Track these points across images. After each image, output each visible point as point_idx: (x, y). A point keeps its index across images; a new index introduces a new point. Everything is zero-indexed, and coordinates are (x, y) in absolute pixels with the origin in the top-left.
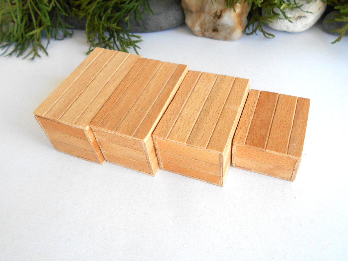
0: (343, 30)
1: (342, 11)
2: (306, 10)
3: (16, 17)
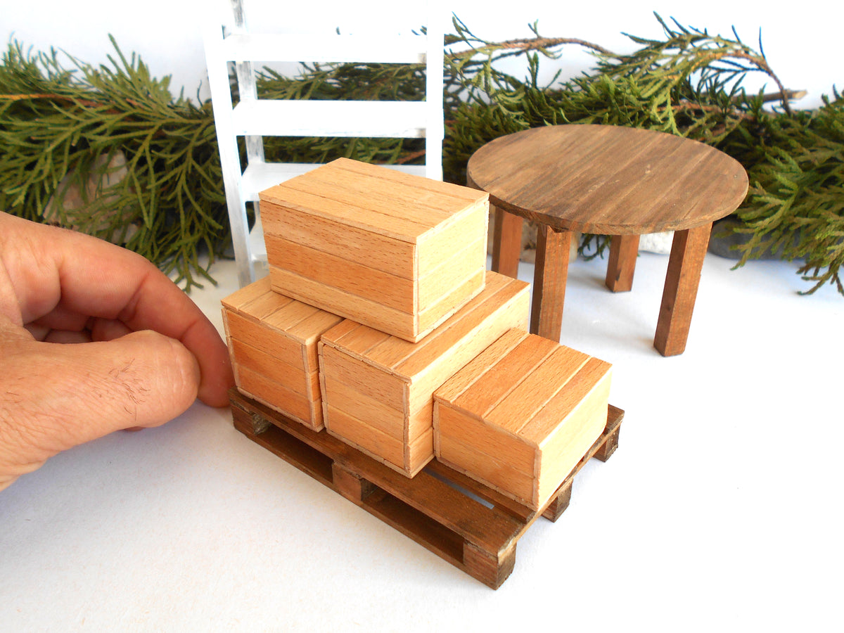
0: (747, 247)
3: (148, 212)
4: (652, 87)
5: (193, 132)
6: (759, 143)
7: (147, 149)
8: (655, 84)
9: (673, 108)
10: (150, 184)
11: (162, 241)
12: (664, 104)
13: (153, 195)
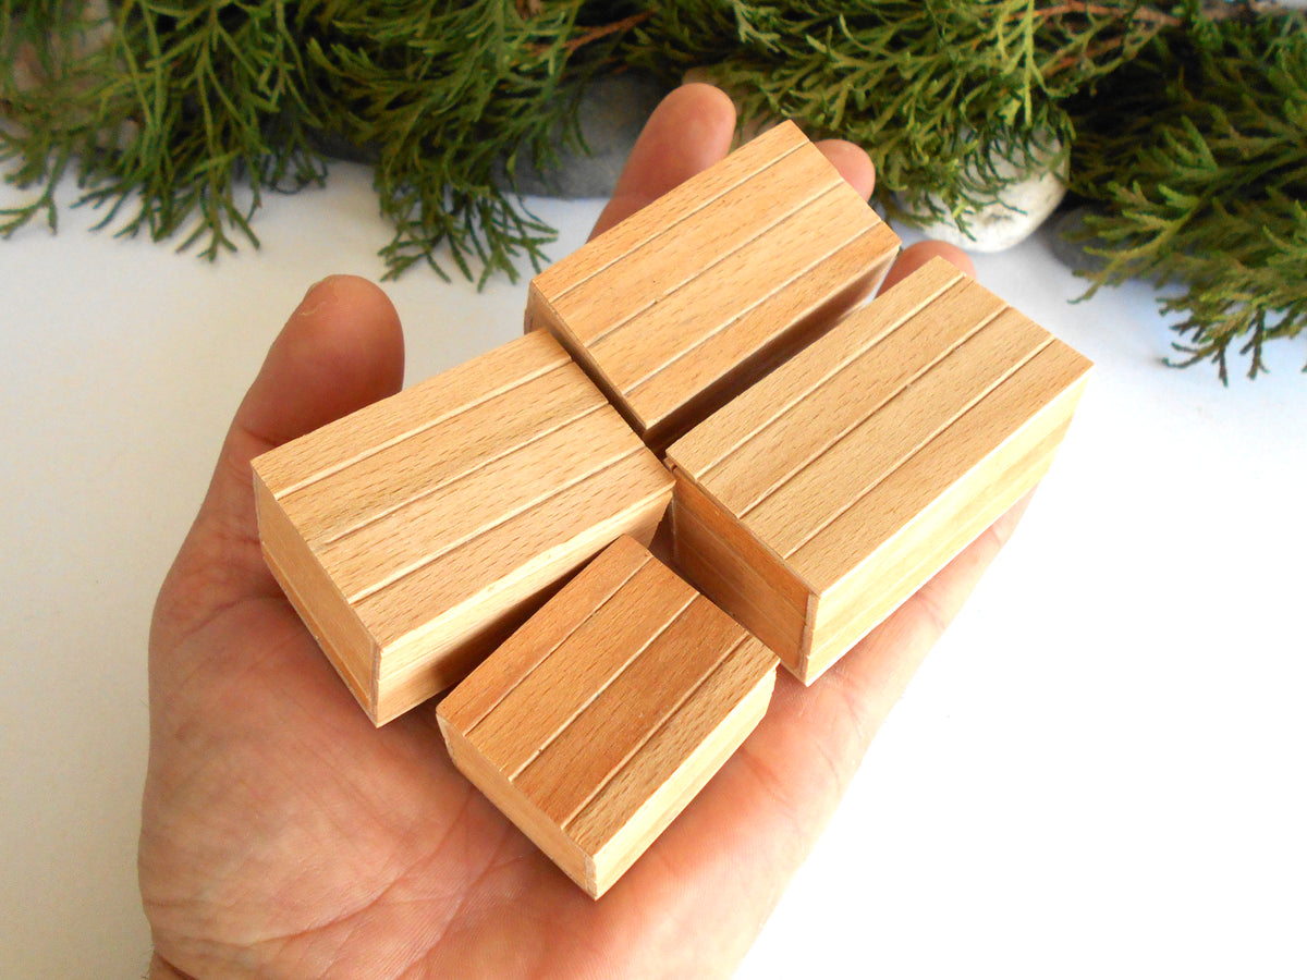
1: (1102, 234)
2: (1010, 202)
3: (152, 107)
6: (1175, 80)
10: (153, 58)
11: (178, 151)
12: (1023, 9)
13: (158, 77)
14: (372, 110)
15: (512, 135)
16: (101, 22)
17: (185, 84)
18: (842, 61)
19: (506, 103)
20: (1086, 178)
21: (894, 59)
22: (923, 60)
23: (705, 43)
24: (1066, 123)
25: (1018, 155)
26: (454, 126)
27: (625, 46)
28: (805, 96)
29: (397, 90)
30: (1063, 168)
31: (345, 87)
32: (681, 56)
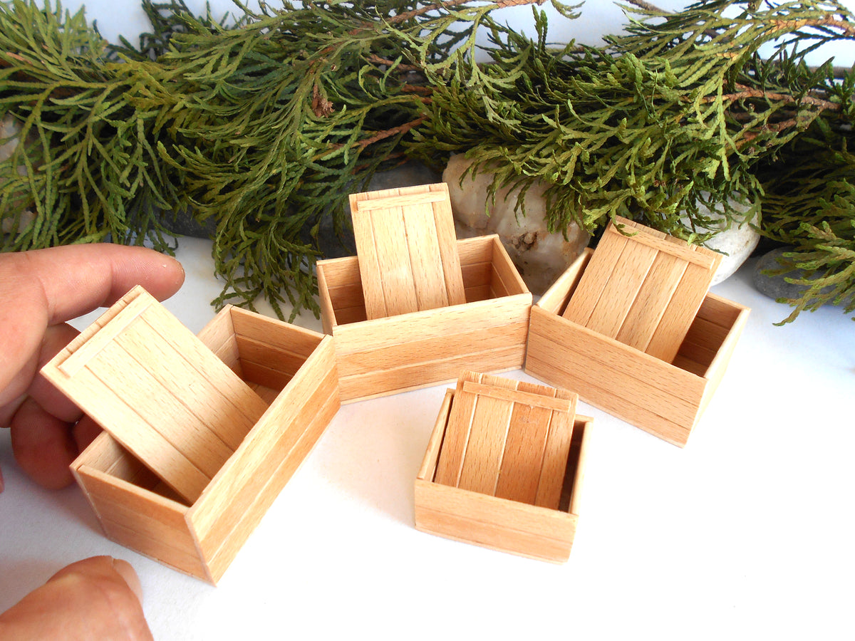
0: (802, 300)
2: (716, 247)
4: (699, 69)
5: (95, 99)
6: (839, 149)
7: (39, 118)
8: (704, 64)
9: (725, 98)
10: (45, 164)
11: (64, 233)
12: (715, 93)
13: (50, 178)
14: (208, 196)
15: (316, 209)
16: (9, 139)
17: (69, 182)
18: (572, 134)
19: (311, 186)
20: (776, 227)
21: (613, 131)
22: (637, 131)
23: (464, 136)
24: (755, 183)
25: (719, 207)
26: (272, 206)
27: (404, 143)
28: (543, 161)
29: (228, 179)
30: (756, 220)
31: (189, 180)
32: (447, 146)
